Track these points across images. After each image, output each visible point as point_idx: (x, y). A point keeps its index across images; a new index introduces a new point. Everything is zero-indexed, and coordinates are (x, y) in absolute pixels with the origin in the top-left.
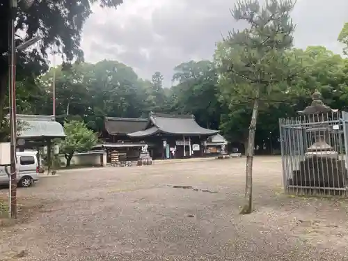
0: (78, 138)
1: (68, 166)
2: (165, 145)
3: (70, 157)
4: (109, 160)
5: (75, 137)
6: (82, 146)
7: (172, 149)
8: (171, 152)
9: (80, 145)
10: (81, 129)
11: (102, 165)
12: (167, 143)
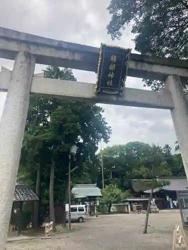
0: (112, 195)
1: (110, 213)
2: (168, 199)
3: (110, 206)
4: (132, 209)
5: (111, 195)
6: (116, 200)
7: (174, 202)
8: (173, 204)
9: (114, 199)
10: (114, 190)
11: (128, 213)
12: (170, 197)
